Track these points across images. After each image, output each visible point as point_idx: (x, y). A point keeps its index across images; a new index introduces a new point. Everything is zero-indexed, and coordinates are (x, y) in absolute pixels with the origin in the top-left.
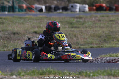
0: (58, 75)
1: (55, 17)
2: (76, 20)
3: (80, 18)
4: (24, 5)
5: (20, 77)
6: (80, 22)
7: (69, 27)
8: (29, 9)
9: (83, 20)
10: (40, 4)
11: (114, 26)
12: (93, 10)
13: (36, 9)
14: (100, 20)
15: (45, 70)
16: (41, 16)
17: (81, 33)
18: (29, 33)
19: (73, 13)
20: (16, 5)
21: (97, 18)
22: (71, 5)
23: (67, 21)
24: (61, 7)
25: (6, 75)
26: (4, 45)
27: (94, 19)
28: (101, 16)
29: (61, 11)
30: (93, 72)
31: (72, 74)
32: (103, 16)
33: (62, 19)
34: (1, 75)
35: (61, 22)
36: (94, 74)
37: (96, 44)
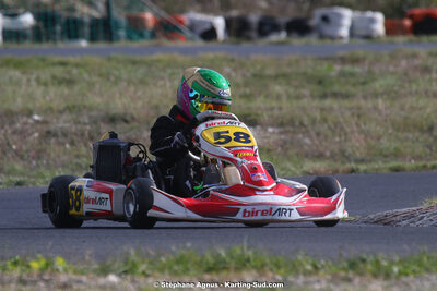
0: (271, 270)
1: (260, 57)
2: (337, 68)
3: (355, 61)
4: (149, 16)
5: (133, 281)
6: (352, 75)
7: (313, 96)
8: (167, 29)
9: (366, 68)
10: (205, 10)
12: (403, 31)
13: (192, 27)
14: (426, 70)
15: (223, 253)
16: (210, 55)
17: (359, 116)
19: (328, 42)
20: (119, 15)
21: (417, 62)
22: (319, 12)
23: (305, 74)
24: (283, 20)
25: (83, 274)
26: (75, 161)
27: (404, 63)
28: (431, 54)
29: (283, 35)
30: (401, 262)
31: (323, 267)
33: (289, 65)
34: (66, 271)
35: (285, 76)
36: (406, 267)
37: (413, 158)
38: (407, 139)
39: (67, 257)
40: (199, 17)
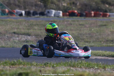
1: (32, 20)
3: (54, 22)
4: (7, 10)
13: (17, 13)
18: (9, 33)
19: (49, 17)
22: (47, 11)
24: (38, 12)
27: (66, 23)
29: (38, 16)
33: (39, 22)
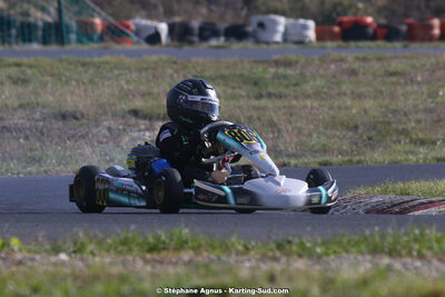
0: (207, 250)
1: (201, 60)
2: (272, 70)
3: (288, 64)
4: (98, 21)
5: (82, 259)
6: (285, 77)
7: (249, 97)
8: (115, 33)
9: (298, 72)
10: (150, 17)
11: (400, 91)
12: (333, 37)
13: (138, 32)
17: (291, 115)
18: (114, 115)
19: (264, 46)
20: (70, 20)
21: (344, 66)
22: (255, 19)
23: (241, 76)
24: (222, 26)
25: (36, 252)
26: (29, 154)
27: (333, 66)
28: (357, 58)
29: (222, 40)
30: (324, 243)
31: (253, 248)
32: (364, 59)
33: (227, 68)
34: (20, 250)
35: (222, 77)
36: (328, 248)
37: (340, 153)
38: (334, 136)
39: (22, 238)
40: (144, 22)
